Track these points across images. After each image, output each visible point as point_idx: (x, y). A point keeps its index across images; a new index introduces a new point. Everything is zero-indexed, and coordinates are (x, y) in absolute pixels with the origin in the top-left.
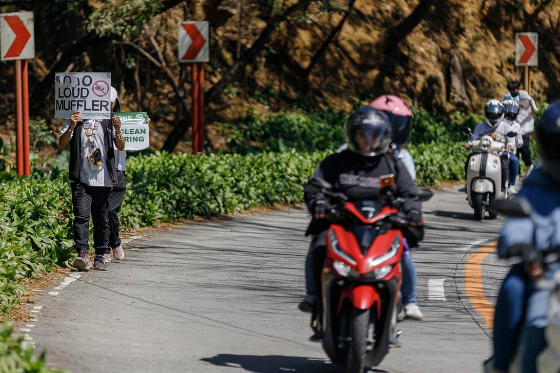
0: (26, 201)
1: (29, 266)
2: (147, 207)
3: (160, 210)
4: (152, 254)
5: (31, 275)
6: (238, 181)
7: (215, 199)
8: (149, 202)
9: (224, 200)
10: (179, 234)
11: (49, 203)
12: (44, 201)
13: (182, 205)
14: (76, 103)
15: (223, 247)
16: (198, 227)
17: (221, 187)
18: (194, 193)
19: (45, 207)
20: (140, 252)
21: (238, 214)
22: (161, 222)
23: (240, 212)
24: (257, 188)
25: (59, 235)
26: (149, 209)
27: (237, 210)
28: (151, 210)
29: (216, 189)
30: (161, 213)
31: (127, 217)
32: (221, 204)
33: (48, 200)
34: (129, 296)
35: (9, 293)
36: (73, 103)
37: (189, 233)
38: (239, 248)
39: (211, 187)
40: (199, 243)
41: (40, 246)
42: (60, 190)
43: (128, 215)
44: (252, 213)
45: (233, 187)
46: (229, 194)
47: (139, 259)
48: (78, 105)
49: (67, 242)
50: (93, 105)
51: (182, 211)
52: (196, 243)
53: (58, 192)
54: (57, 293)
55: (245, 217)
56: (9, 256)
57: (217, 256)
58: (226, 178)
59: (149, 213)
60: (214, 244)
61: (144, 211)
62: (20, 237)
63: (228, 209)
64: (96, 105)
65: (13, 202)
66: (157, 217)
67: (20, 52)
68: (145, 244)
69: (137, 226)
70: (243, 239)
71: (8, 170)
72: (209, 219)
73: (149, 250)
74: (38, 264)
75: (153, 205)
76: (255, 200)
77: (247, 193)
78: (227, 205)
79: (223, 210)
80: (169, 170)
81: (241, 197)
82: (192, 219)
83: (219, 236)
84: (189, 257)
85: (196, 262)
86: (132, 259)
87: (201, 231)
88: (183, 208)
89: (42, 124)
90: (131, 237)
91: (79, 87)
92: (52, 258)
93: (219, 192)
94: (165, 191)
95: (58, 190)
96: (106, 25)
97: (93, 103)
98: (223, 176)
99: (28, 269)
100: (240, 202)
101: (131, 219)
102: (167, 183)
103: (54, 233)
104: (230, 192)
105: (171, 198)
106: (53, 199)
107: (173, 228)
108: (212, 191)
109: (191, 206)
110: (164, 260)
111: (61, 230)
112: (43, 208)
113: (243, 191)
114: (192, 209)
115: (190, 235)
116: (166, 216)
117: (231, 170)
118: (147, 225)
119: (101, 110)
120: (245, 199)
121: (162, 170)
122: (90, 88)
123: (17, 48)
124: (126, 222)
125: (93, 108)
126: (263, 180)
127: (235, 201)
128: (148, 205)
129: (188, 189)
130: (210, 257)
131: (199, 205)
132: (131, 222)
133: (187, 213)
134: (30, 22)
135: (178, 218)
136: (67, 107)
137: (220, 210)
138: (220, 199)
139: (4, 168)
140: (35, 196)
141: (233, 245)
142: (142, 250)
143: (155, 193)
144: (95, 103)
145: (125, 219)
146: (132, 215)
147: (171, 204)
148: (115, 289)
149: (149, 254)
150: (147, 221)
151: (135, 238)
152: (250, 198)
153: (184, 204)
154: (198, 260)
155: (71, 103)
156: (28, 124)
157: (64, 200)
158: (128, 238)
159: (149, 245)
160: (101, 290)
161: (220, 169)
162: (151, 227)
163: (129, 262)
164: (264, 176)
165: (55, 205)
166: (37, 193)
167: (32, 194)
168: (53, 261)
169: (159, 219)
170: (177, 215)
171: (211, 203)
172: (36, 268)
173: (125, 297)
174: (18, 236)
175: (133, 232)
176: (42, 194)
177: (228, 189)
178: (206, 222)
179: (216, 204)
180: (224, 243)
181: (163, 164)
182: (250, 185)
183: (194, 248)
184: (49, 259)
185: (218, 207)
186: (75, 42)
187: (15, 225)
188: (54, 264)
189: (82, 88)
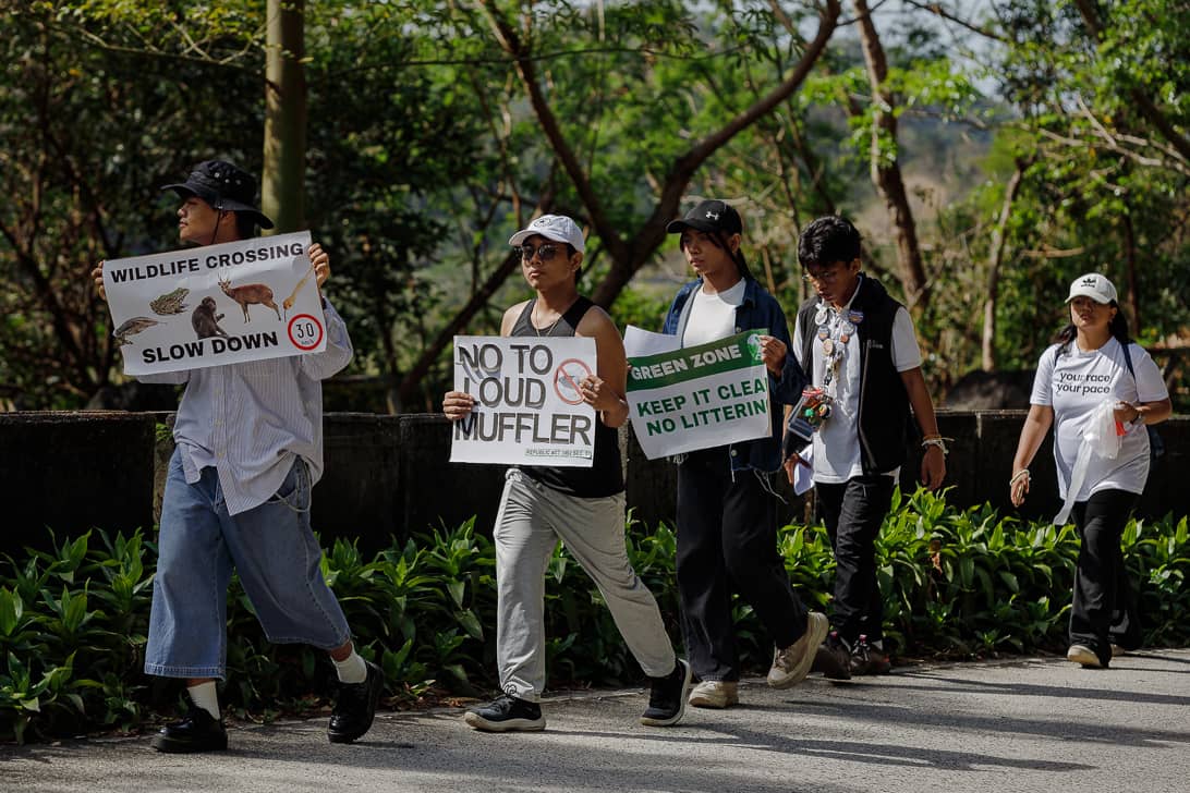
14: (512, 421)
36: (507, 421)
48: (520, 427)
50: (555, 428)
64: (560, 428)
91: (522, 376)
97: (554, 422)
119: (572, 442)
122: (547, 379)
125: (553, 434)
136: (488, 432)
144: (560, 422)
155: (502, 421)
189: (530, 381)
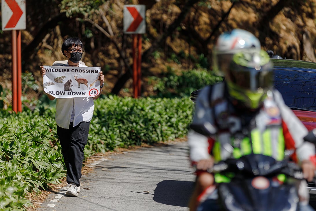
0: (25, 133)
1: (31, 183)
2: (109, 137)
3: (119, 139)
4: (118, 173)
5: (33, 190)
6: (170, 118)
7: (155, 131)
8: (111, 133)
9: (162, 132)
10: (133, 157)
11: (42, 135)
12: (39, 133)
13: (133, 136)
15: (167, 167)
16: (146, 152)
17: (159, 122)
18: (141, 127)
19: (40, 138)
20: (109, 171)
21: (172, 142)
22: (119, 148)
23: (172, 140)
24: (184, 123)
25: (51, 159)
26: (111, 138)
27: (170, 139)
28: (112, 138)
29: (156, 124)
30: (119, 141)
31: (96, 144)
32: (160, 135)
33: (42, 132)
34: (108, 208)
35: (19, 207)
37: (140, 156)
38: (179, 168)
39: (152, 122)
40: (149, 164)
41: (38, 167)
42: (49, 124)
43: (97, 143)
44: (181, 140)
45: (167, 123)
46: (165, 128)
47: (109, 177)
49: (57, 164)
51: (133, 140)
52: (147, 164)
53: (48, 126)
54: (53, 206)
55: (177, 144)
56: (19, 178)
57: (165, 175)
58: (162, 116)
59: (111, 142)
60: (160, 165)
61: (108, 139)
62: (23, 161)
63: (164, 138)
65: (16, 133)
66: (117, 144)
67: (15, 25)
68: (112, 165)
69: (103, 151)
70: (180, 161)
71: (6, 107)
72: (153, 145)
73: (115, 169)
74: (37, 182)
75: (113, 135)
76: (182, 131)
77: (177, 127)
78: (163, 135)
79: (161, 139)
80: (123, 110)
81: (172, 129)
82: (140, 145)
83: (162, 158)
84: (145, 175)
85: (152, 180)
86: (104, 177)
87: (149, 155)
88: (133, 137)
89: (29, 76)
90: (100, 159)
92: (47, 176)
93: (158, 126)
94: (121, 125)
95: (48, 124)
96: (73, 7)
98: (160, 114)
99: (30, 186)
100: (173, 133)
101: (99, 146)
102: (122, 119)
103: (47, 157)
104: (166, 126)
105: (125, 130)
106: (45, 131)
107: (128, 152)
108: (153, 125)
109: (139, 136)
110: (127, 178)
111: (52, 155)
112: (39, 139)
113: (174, 125)
114: (140, 139)
115: (141, 158)
116: (122, 144)
117: (166, 110)
118: (110, 150)
120: (176, 131)
121: (117, 110)
123: (13, 22)
124: (95, 148)
126: (187, 117)
127: (169, 133)
128: (110, 135)
129: (137, 123)
130: (160, 175)
131: (145, 135)
132: (99, 148)
133: (137, 141)
134: (23, 3)
135: (130, 145)
137: (159, 139)
138: (159, 131)
139: (3, 106)
140: (32, 129)
141: (174, 166)
142: (110, 170)
143: (114, 126)
145: (95, 146)
146: (100, 143)
147: (125, 134)
148: (96, 202)
149: (116, 173)
150: (110, 147)
151: (103, 160)
152: (179, 130)
153: (134, 134)
154: (152, 178)
156: (20, 76)
157: (52, 132)
158: (98, 160)
159: (114, 165)
160: (86, 202)
161: (158, 109)
162: (113, 151)
163: (103, 180)
164: (187, 114)
165: (47, 136)
166: (33, 127)
167: (29, 127)
168: (47, 179)
169: (118, 145)
170: (130, 142)
171: (153, 134)
172: (36, 185)
173: (105, 208)
174: (21, 159)
175: (101, 156)
176: (37, 128)
177: (164, 124)
178: (150, 147)
179: (156, 135)
180: (167, 164)
181: (118, 105)
182: (179, 121)
183: (147, 168)
184: (45, 177)
185: (158, 136)
186: (50, 19)
187: (20, 151)
188: (48, 181)
